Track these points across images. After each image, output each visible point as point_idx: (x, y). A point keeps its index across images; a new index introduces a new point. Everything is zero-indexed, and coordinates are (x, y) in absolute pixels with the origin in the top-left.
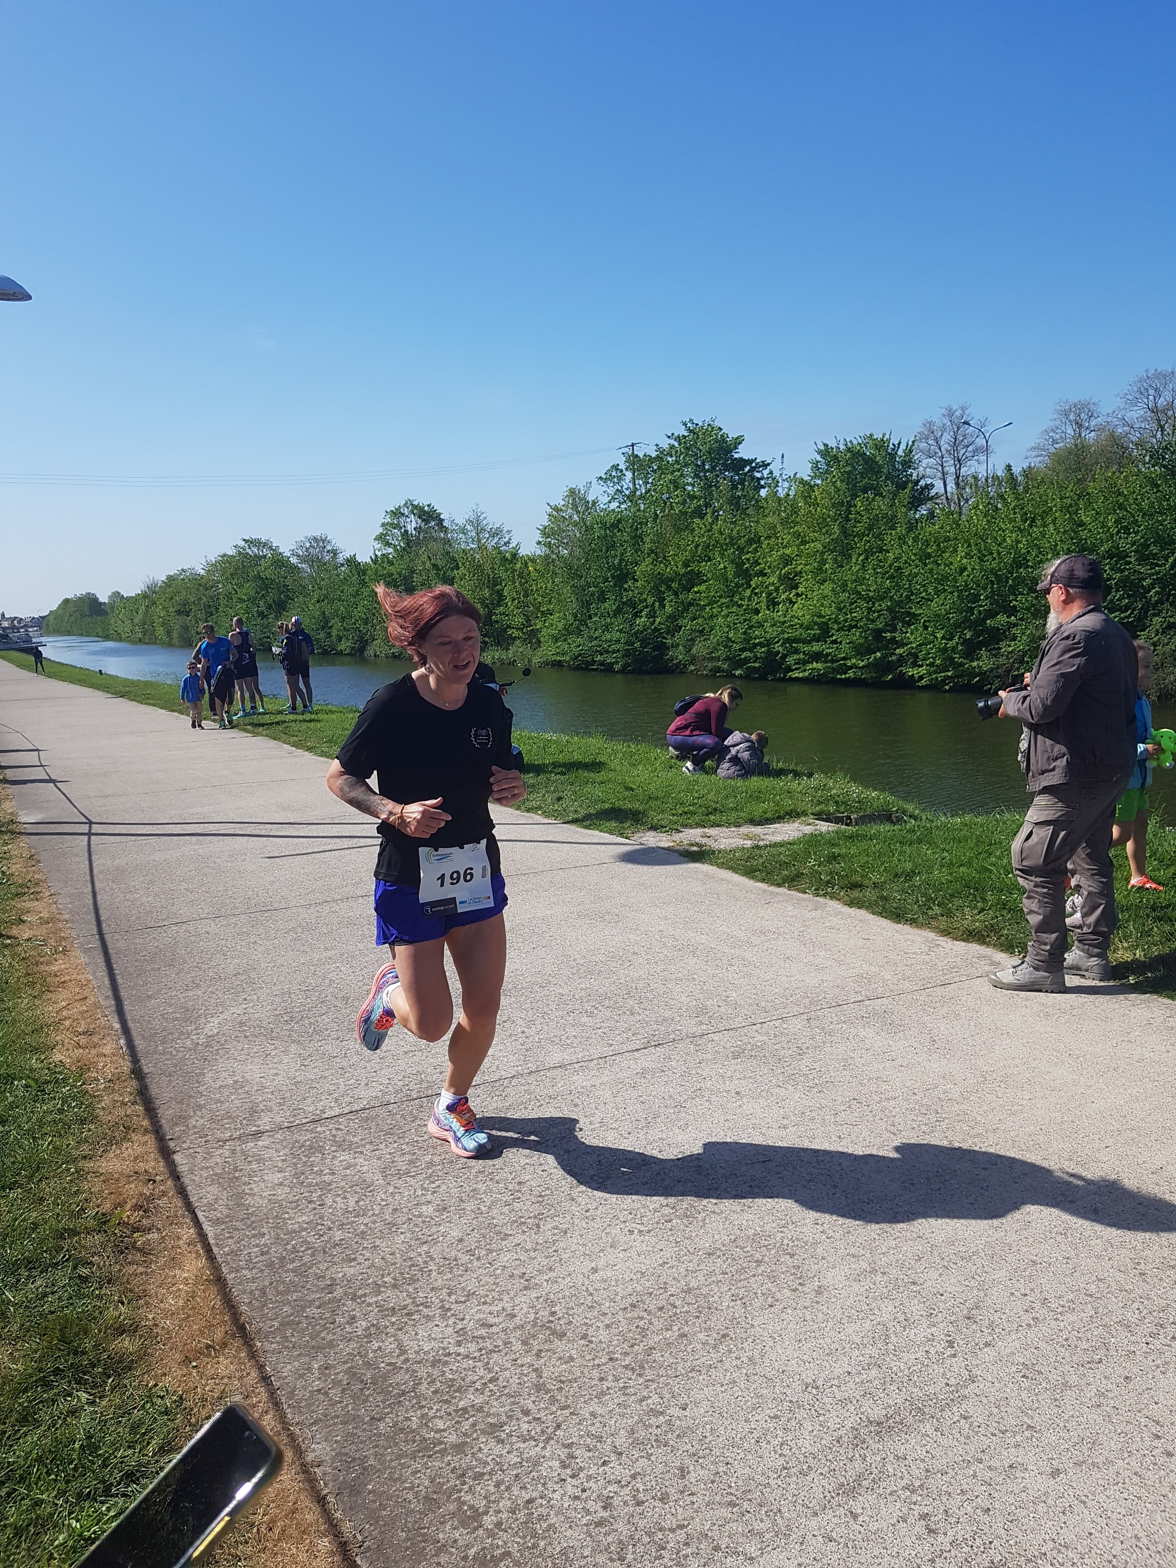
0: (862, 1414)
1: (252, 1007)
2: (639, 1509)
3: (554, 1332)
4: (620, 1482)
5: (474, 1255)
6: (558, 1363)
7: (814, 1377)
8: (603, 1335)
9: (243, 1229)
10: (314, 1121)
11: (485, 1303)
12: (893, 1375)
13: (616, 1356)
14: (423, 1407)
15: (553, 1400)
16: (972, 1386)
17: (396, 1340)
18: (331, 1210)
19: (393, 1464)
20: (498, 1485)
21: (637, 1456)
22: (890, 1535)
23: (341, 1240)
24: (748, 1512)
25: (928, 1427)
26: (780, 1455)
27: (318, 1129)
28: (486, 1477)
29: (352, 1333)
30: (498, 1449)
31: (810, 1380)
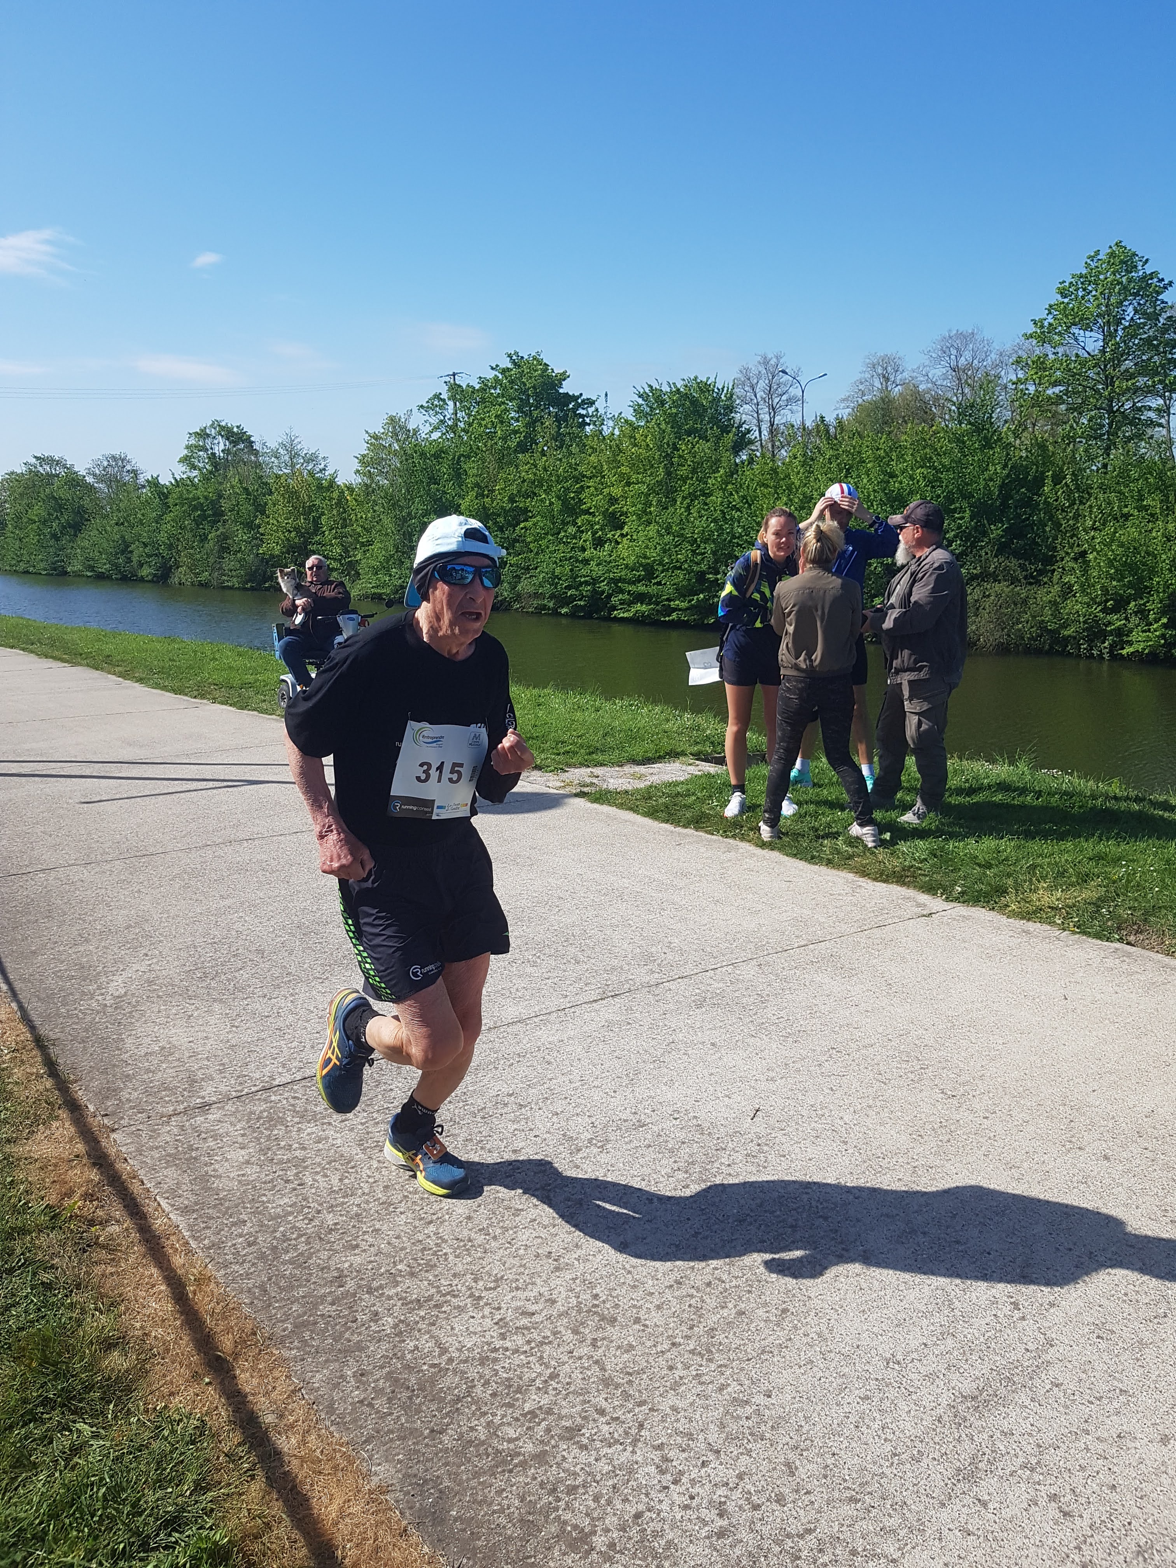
0: (953, 1389)
1: (157, 963)
2: (757, 1514)
3: (603, 1318)
4: (727, 1484)
5: (489, 1234)
6: (618, 1353)
7: (891, 1352)
8: (656, 1318)
9: (219, 1217)
10: (265, 1089)
11: (517, 1289)
12: (970, 1344)
13: (677, 1340)
14: (485, 1414)
15: (626, 1396)
16: (1051, 1350)
17: (432, 1337)
18: (313, 1191)
19: (473, 1483)
20: (596, 1499)
21: (735, 1453)
22: (1026, 1521)
23: (336, 1224)
24: (873, 1507)
25: (1023, 1397)
26: (885, 1440)
27: (273, 1098)
28: (581, 1490)
29: (379, 1332)
30: (583, 1457)
31: (889, 1356)
